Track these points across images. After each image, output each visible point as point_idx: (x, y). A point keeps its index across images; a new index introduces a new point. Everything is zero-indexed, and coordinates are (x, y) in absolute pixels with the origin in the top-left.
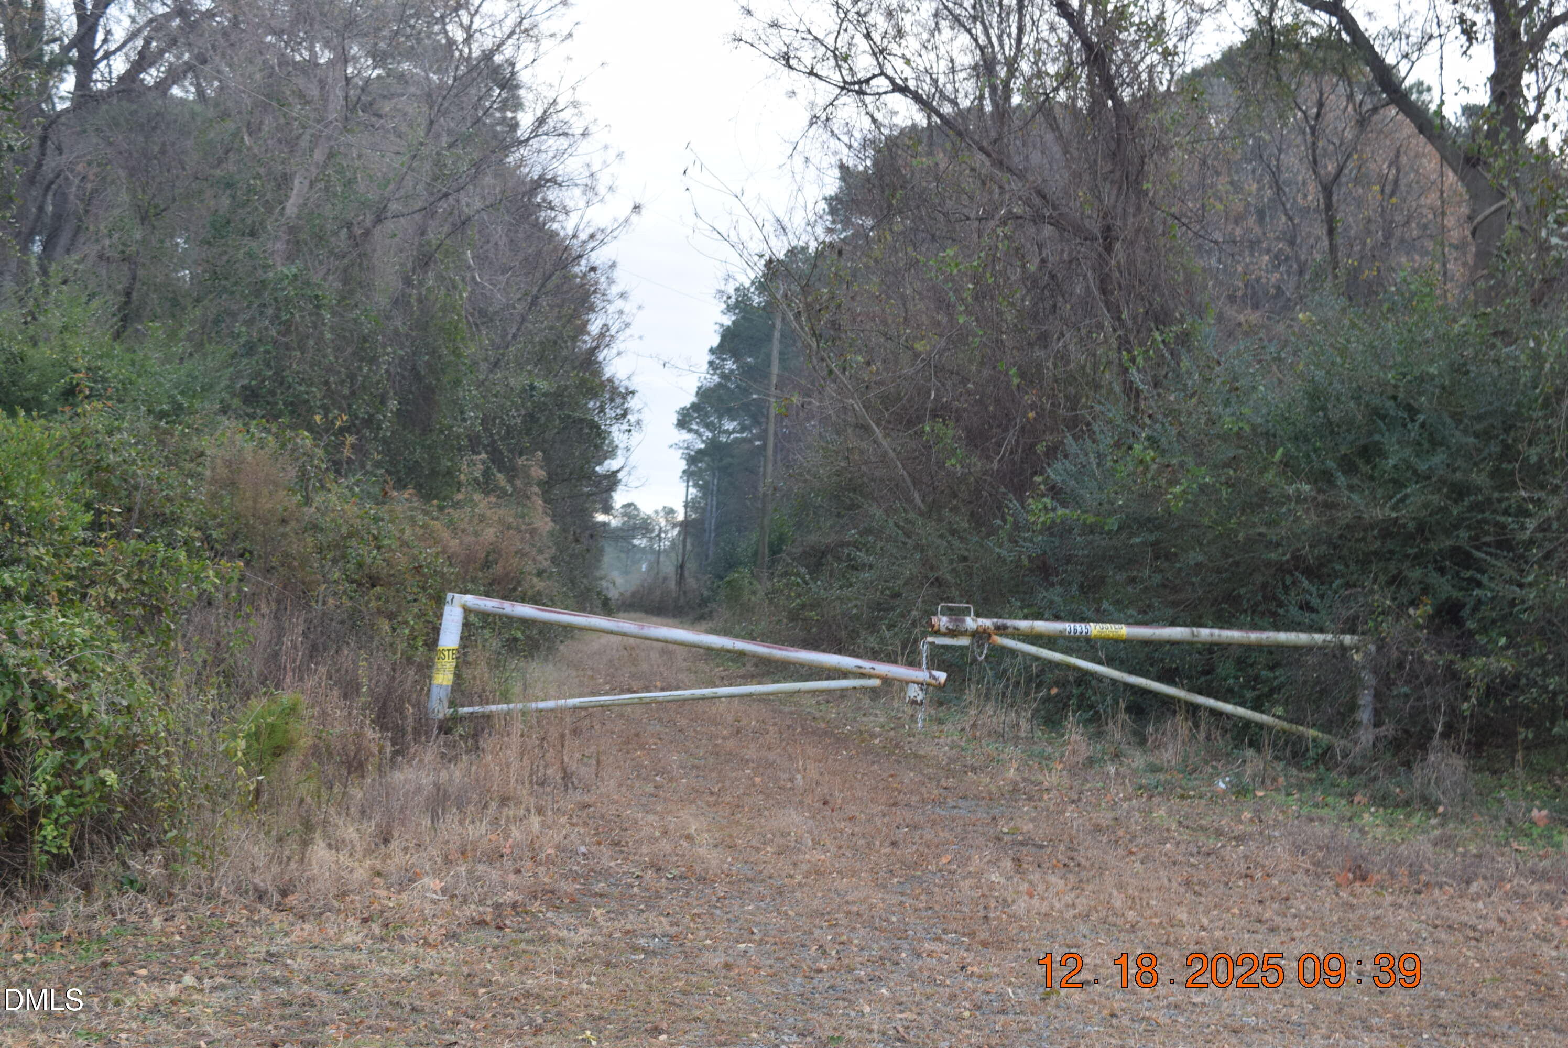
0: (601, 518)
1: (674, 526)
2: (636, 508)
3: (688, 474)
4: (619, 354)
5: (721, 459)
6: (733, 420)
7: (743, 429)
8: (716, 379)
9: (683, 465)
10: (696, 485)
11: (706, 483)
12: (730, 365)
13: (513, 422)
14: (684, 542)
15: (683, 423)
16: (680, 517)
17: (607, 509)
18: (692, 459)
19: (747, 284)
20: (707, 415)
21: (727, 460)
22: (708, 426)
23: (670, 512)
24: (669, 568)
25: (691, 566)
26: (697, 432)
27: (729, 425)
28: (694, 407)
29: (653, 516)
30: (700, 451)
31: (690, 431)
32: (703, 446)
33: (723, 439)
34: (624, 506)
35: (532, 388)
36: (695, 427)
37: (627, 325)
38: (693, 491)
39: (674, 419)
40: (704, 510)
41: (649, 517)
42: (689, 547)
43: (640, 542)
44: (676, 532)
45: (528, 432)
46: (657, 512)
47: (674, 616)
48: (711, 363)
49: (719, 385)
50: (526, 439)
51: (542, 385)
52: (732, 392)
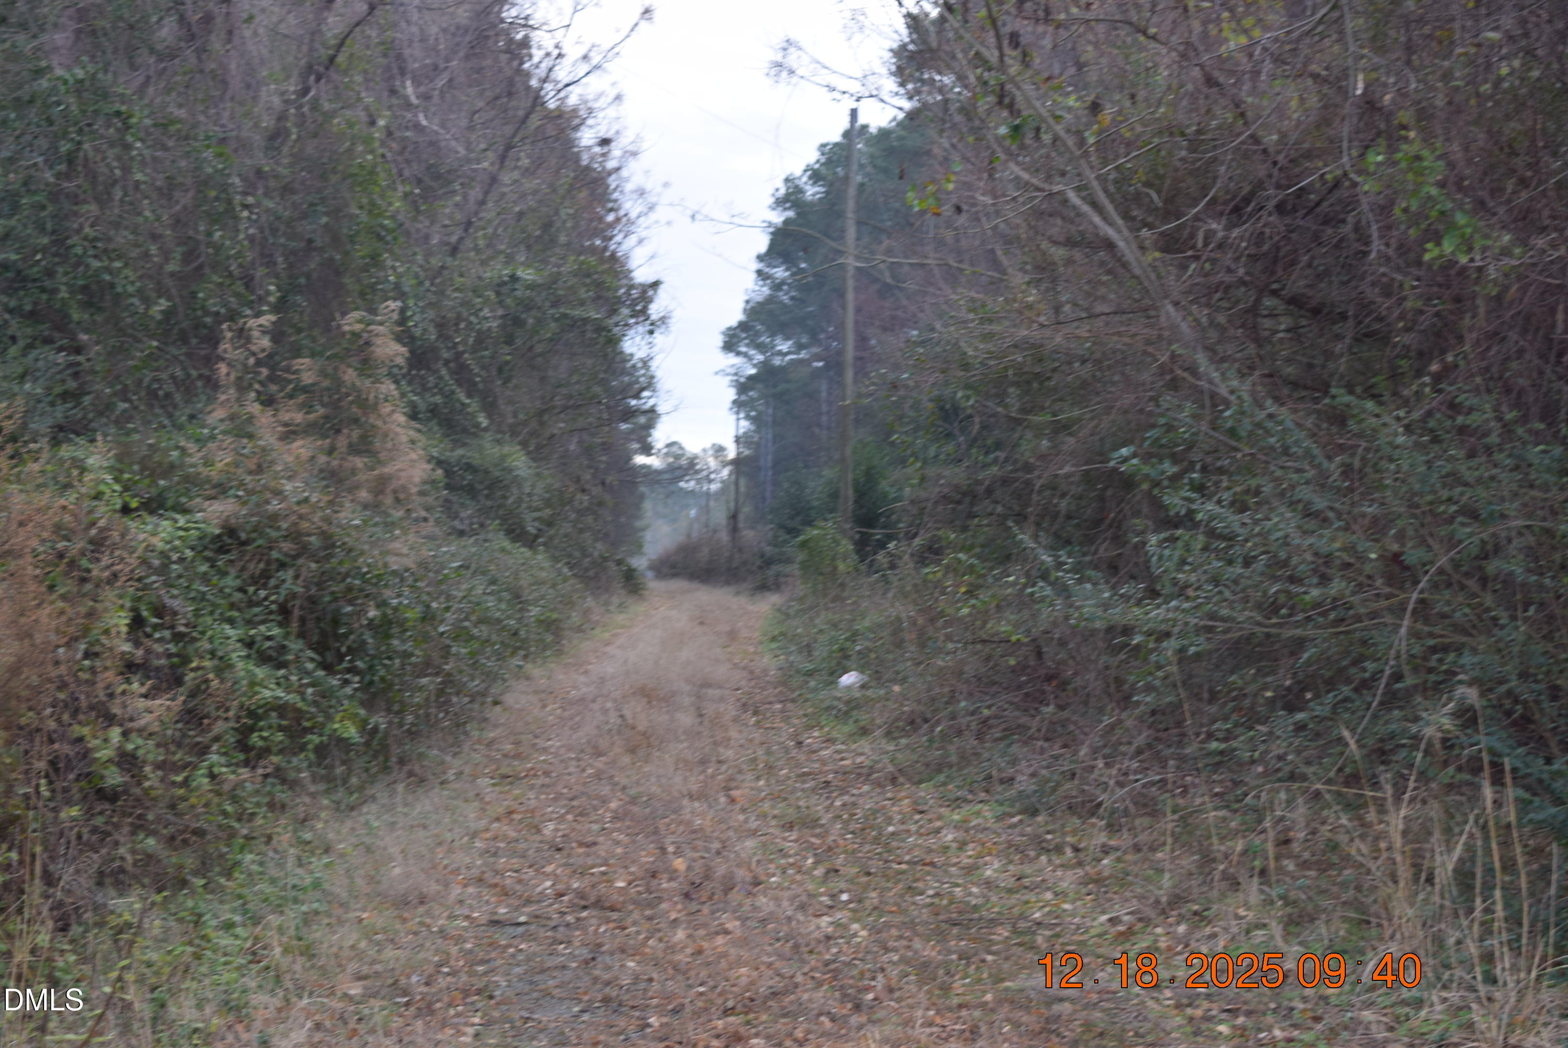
0: (640, 460)
1: (725, 464)
2: (681, 448)
3: (738, 405)
4: (640, 241)
5: (775, 386)
6: (787, 338)
7: (800, 347)
8: (766, 291)
9: (731, 394)
10: (747, 417)
11: (760, 413)
12: (780, 273)
13: (486, 325)
14: (737, 483)
15: (730, 345)
16: (732, 454)
17: (647, 449)
18: (743, 386)
19: (798, 172)
20: (758, 334)
21: (782, 387)
22: (761, 348)
23: (719, 450)
24: (720, 516)
25: (746, 510)
26: (745, 355)
27: (784, 346)
28: (742, 326)
29: (701, 454)
30: (751, 378)
31: (738, 354)
32: (753, 371)
33: (777, 361)
34: (668, 446)
35: (514, 278)
36: (743, 349)
37: (651, 208)
38: (745, 425)
39: (719, 340)
40: (758, 444)
41: (696, 457)
42: (742, 489)
43: (688, 485)
44: (725, 472)
45: (509, 341)
46: (704, 450)
47: (728, 583)
48: (759, 272)
49: (769, 300)
50: (506, 349)
51: (527, 274)
52: (785, 305)
